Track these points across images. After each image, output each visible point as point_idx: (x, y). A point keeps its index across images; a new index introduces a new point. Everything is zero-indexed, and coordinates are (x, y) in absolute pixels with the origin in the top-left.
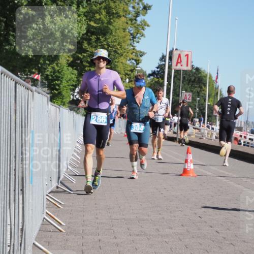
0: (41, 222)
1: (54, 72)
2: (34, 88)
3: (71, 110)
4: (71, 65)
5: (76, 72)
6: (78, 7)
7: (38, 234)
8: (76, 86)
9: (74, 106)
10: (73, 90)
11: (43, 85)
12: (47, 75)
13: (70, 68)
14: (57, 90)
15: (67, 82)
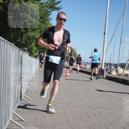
0: (26, 89)
1: (31, 48)
2: (24, 52)
3: (35, 58)
4: (36, 46)
5: (37, 48)
6: (38, 30)
7: (25, 93)
8: (37, 52)
9: (36, 57)
10: (36, 53)
11: (27, 51)
12: (29, 49)
13: (35, 47)
14: (31, 53)
15: (34, 50)
